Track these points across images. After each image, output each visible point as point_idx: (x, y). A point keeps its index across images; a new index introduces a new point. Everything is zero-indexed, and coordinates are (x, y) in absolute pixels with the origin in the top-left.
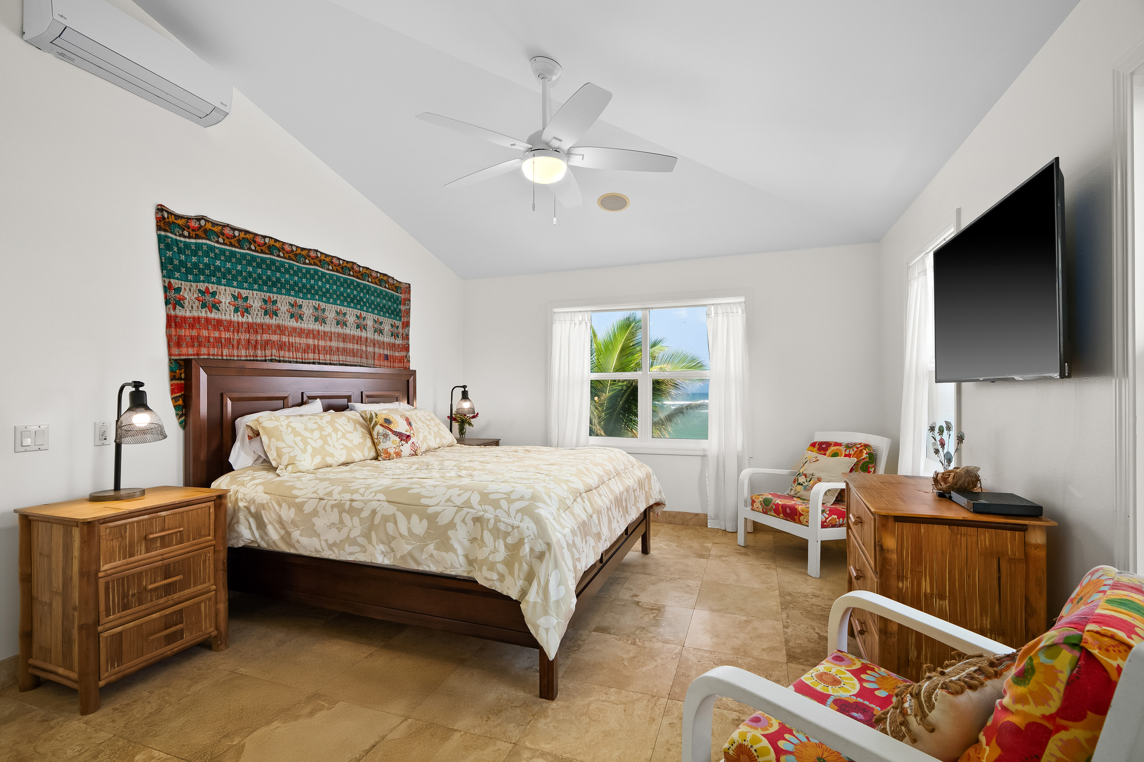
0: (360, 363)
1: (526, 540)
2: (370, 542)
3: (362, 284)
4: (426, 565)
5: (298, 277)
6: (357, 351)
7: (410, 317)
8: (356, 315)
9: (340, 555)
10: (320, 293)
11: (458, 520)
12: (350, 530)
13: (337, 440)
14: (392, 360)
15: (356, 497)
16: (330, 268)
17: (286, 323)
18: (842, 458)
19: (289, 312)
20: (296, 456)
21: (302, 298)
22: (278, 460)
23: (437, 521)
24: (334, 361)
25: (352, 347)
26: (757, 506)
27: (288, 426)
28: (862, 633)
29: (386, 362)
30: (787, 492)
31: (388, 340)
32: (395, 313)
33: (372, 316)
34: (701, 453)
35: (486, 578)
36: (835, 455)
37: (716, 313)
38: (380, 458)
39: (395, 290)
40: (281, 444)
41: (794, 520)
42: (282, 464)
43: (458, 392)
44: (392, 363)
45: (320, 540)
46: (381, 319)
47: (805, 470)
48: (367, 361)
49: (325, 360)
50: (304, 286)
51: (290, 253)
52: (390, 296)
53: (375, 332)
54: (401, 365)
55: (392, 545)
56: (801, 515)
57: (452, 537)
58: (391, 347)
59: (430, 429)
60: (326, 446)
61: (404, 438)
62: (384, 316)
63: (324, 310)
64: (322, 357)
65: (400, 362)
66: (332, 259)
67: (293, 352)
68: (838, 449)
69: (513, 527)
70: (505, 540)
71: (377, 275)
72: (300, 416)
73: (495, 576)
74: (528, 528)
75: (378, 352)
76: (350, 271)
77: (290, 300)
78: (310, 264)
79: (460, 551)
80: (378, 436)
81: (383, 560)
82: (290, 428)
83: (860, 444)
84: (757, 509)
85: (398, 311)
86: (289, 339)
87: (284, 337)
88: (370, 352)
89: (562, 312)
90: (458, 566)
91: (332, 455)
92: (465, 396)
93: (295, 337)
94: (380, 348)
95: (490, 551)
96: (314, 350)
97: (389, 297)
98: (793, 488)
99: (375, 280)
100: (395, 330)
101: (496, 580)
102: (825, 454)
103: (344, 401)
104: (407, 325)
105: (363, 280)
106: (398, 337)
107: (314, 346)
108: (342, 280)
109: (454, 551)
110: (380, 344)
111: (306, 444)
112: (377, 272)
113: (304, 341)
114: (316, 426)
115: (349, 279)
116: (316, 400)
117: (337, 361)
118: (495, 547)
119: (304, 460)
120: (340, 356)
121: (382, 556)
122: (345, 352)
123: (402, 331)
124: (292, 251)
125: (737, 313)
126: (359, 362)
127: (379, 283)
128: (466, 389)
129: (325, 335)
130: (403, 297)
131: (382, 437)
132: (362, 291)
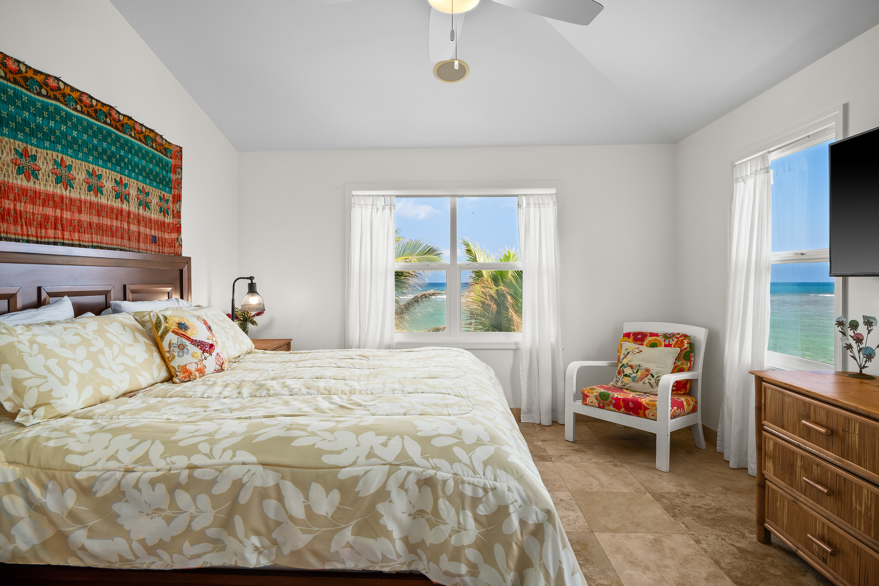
0: (121, 246)
1: (512, 509)
2: (232, 533)
3: (122, 138)
4: (337, 561)
5: (30, 113)
6: (116, 230)
7: (181, 189)
8: (115, 179)
9: (173, 562)
10: (64, 142)
11: (392, 486)
12: (192, 518)
13: (114, 359)
14: (161, 243)
15: (197, 460)
16: (79, 107)
17: (11, 181)
18: (663, 348)
19: (16, 164)
20: (52, 390)
21: (37, 146)
22: (17, 400)
23: (356, 490)
24: (85, 242)
25: (109, 223)
26: (591, 400)
27: (32, 342)
28: (834, 554)
29: (153, 246)
30: (612, 383)
31: (155, 217)
32: (164, 182)
33: (135, 184)
34: (514, 347)
35: (447, 573)
36: (653, 345)
37: (528, 204)
38: (176, 380)
39: (164, 152)
40: (21, 373)
41: (637, 414)
42: (25, 406)
43: (243, 285)
44: (161, 248)
45: (129, 541)
46: (148, 188)
47: (630, 361)
48: (130, 244)
49: (72, 240)
50: (39, 128)
51: (16, 74)
52: (157, 159)
53: (139, 205)
54: (172, 250)
55: (274, 535)
56: (646, 409)
57: (383, 514)
58: (160, 226)
59: (227, 333)
60: (99, 370)
61: (207, 349)
62: (151, 185)
63: (70, 167)
64: (67, 235)
65: (170, 246)
66: (81, 96)
67: (22, 225)
68: (654, 340)
69: (485, 490)
70: (474, 508)
71: (142, 129)
72: (46, 324)
73: (464, 569)
74: (509, 489)
75: (143, 231)
76: (106, 117)
77: (17, 146)
78: (47, 96)
79: (396, 535)
80: (170, 348)
81: (258, 560)
82: (35, 346)
83: (679, 334)
84: (592, 404)
85: (167, 180)
86: (15, 205)
87: (7, 202)
88: (133, 232)
89: (363, 196)
90: (395, 557)
91: (109, 383)
92: (252, 289)
93: (25, 202)
94: (146, 227)
95: (452, 530)
96: (55, 224)
97: (156, 161)
98: (619, 380)
99: (139, 135)
100: (164, 205)
101: (465, 575)
102: (642, 345)
103: (100, 299)
104: (177, 198)
105: (124, 133)
106: (168, 214)
107: (56, 218)
108: (95, 128)
109: (387, 534)
110: (146, 221)
111: (66, 369)
112: (142, 125)
113: (39, 210)
114: (78, 339)
115: (106, 129)
116: (63, 299)
117: (89, 242)
118: (459, 523)
119: (67, 396)
120: (93, 235)
121: (255, 555)
122: (100, 229)
123: (173, 207)
124: (20, 72)
125: (548, 204)
126: (120, 244)
127: (144, 141)
128: (254, 281)
129: (71, 203)
130: (173, 163)
131: (177, 349)
132: (122, 147)
